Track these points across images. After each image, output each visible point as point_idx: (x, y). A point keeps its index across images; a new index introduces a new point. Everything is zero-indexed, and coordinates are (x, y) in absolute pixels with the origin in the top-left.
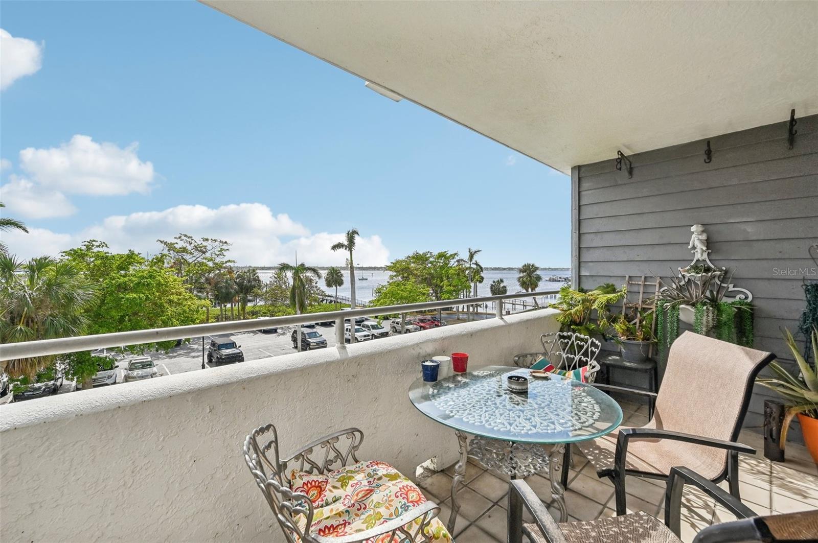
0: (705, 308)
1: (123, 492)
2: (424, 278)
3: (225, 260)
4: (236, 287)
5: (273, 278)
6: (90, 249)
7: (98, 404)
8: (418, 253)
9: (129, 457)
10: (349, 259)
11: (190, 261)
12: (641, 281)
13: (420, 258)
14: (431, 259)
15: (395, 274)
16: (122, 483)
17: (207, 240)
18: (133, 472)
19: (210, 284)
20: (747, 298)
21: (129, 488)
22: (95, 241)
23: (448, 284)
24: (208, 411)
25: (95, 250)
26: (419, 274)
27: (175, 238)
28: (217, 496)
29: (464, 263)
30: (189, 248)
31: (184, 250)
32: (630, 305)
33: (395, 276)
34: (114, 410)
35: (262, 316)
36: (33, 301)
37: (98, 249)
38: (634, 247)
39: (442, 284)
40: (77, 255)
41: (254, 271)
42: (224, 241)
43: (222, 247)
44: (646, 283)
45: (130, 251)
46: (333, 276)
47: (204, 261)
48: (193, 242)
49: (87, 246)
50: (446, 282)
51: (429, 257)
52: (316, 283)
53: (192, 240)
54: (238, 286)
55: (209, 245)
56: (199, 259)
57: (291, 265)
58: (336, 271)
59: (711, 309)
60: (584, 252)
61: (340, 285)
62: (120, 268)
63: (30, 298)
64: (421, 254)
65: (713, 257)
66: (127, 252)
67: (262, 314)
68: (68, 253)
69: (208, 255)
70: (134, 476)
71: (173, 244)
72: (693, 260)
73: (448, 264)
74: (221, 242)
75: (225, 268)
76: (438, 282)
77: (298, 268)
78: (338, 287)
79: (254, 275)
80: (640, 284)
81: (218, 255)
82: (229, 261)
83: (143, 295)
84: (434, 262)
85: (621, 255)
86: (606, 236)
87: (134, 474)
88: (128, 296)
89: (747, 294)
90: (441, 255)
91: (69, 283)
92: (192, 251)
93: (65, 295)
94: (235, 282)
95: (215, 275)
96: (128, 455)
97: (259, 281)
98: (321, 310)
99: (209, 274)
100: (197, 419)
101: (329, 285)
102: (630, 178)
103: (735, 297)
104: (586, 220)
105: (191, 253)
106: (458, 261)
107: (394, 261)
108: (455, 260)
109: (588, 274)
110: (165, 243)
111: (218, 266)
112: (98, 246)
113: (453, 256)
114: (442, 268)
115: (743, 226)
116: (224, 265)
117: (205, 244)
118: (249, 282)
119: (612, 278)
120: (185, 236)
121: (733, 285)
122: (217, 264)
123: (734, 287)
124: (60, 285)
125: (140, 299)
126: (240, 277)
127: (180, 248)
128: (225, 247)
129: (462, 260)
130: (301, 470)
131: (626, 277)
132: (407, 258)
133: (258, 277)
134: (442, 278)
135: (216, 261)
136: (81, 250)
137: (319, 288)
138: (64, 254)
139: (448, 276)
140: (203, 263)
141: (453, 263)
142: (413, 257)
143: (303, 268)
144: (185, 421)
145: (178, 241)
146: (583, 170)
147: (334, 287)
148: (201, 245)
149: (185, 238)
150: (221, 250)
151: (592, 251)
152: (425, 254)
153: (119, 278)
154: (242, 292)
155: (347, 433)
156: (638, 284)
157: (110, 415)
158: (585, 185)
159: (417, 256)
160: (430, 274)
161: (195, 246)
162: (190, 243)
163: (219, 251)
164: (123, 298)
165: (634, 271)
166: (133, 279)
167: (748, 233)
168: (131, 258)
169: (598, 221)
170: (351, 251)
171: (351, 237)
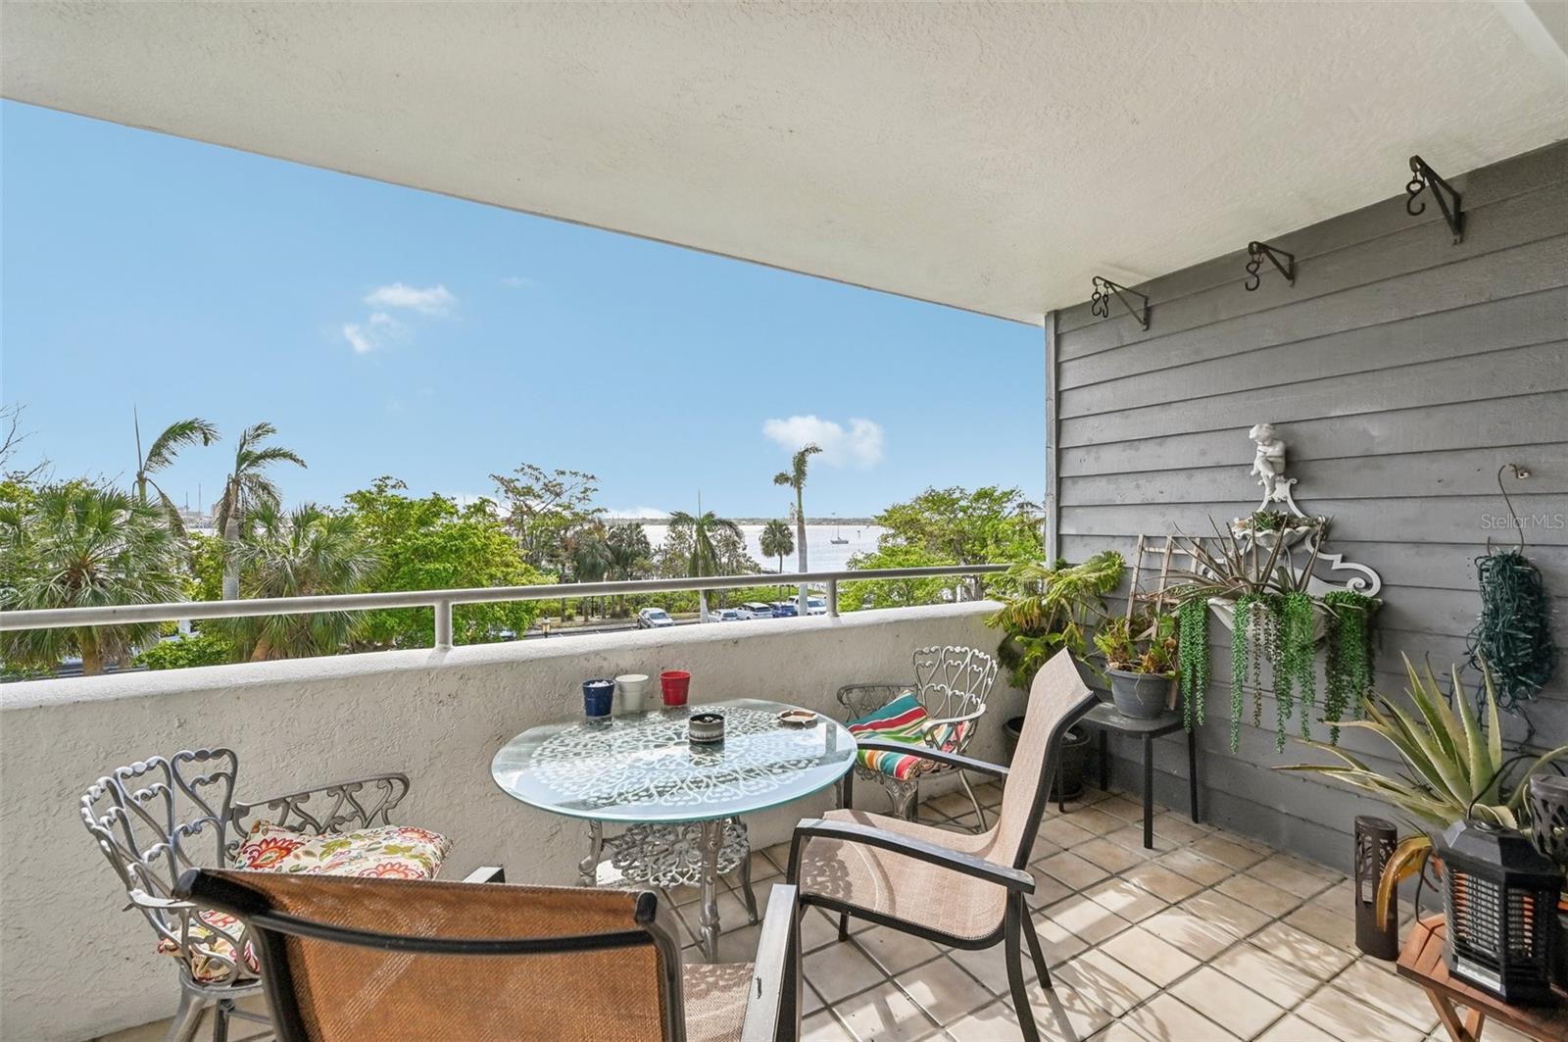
0: (1251, 605)
1: (45, 820)
2: (946, 539)
3: (591, 507)
4: (608, 553)
5: (669, 538)
6: (383, 491)
7: (15, 699)
8: (934, 491)
9: (52, 774)
10: (796, 504)
11: (537, 509)
12: (1164, 547)
13: (938, 501)
14: (963, 503)
15: (892, 531)
16: (43, 807)
17: (563, 473)
18: (59, 795)
19: (567, 550)
20: (1369, 586)
21: (54, 815)
22: (388, 478)
23: (998, 552)
24: (177, 725)
25: (390, 492)
26: (936, 532)
27: (515, 471)
28: (192, 850)
29: (1030, 510)
30: (537, 487)
31: (528, 491)
32: (1143, 597)
33: (894, 536)
34: (34, 709)
35: (651, 606)
36: (296, 571)
37: (394, 492)
38: (1155, 474)
39: (983, 552)
40: (365, 501)
41: (638, 526)
42: (590, 476)
43: (586, 486)
44: (1174, 551)
45: (434, 494)
46: (775, 536)
47: (559, 509)
48: (542, 477)
49: (379, 487)
50: (991, 548)
51: (958, 500)
52: (744, 549)
53: (540, 473)
54: (613, 553)
55: (566, 481)
56: (550, 507)
57: (691, 515)
58: (781, 526)
59: (1263, 607)
60: (1067, 485)
61: (787, 553)
62: (423, 522)
63: (291, 567)
64: (942, 493)
65: (1301, 495)
66: (432, 497)
67: (651, 602)
68: (352, 498)
69: (564, 499)
70: (61, 801)
71: (513, 481)
72: (1262, 501)
73: (1000, 512)
74: (584, 476)
75: (591, 521)
76: (977, 547)
77: (703, 520)
78: (784, 556)
79: (639, 533)
80: (1163, 553)
81: (580, 500)
82: (599, 510)
83: (449, 565)
84: (968, 507)
85: (1130, 492)
86: (1105, 453)
87: (60, 798)
88: (427, 567)
89: (1370, 578)
90: (983, 495)
91: (344, 546)
92: (540, 493)
93: (337, 564)
94: (607, 545)
95: (576, 532)
96: (52, 771)
97: (648, 543)
98: (755, 598)
99: (566, 532)
100: (158, 734)
101: (768, 552)
102: (1144, 330)
103: (1344, 583)
104: (1069, 421)
105: (540, 497)
106: (1021, 506)
107: (889, 508)
108: (1015, 504)
109: (1073, 532)
110: (501, 480)
111: (580, 518)
112: (394, 487)
113: (1008, 495)
114: (985, 519)
115: (1362, 424)
116: (590, 517)
117: (560, 479)
118: (629, 546)
119: (1117, 539)
120: (529, 467)
121: (1340, 556)
122: (577, 514)
123: (1343, 560)
124: (330, 548)
125: (445, 570)
126: (615, 537)
127: (523, 488)
128: (591, 484)
129: (1028, 504)
130: (281, 824)
131: (1138, 537)
132: (915, 502)
133: (645, 536)
134: (985, 539)
135: (576, 510)
136: (370, 493)
137: (750, 558)
138: (348, 499)
139: (997, 536)
140: (557, 512)
141: (1010, 509)
142: (926, 500)
143: (711, 521)
144: (139, 736)
145: (519, 476)
146: (1064, 317)
147: (777, 557)
148: (554, 483)
149: (530, 471)
150: (586, 490)
151: (1081, 483)
152: (950, 492)
153: (417, 539)
154: (618, 564)
155: (379, 780)
156: (1160, 553)
157: (28, 715)
158: (1069, 349)
159: (933, 497)
160: (962, 532)
161: (545, 484)
162: (538, 479)
163: (582, 493)
164: (420, 569)
165: (1155, 524)
166: (437, 540)
167: (1372, 438)
168: (436, 507)
169: (1091, 421)
170: (799, 489)
171: (800, 462)
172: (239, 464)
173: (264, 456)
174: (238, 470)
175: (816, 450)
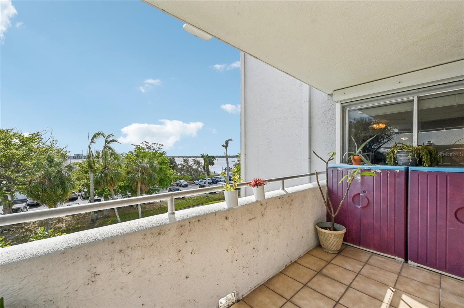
5: (183, 161)
10: (226, 153)
17: (154, 144)
41: (173, 158)
42: (162, 145)
97: (176, 163)
120: (145, 142)
163: (158, 149)
170: (226, 149)
171: (227, 142)
172: (105, 143)
173: (111, 141)
174: (105, 144)
175: (231, 140)
